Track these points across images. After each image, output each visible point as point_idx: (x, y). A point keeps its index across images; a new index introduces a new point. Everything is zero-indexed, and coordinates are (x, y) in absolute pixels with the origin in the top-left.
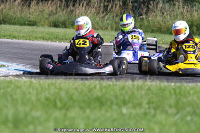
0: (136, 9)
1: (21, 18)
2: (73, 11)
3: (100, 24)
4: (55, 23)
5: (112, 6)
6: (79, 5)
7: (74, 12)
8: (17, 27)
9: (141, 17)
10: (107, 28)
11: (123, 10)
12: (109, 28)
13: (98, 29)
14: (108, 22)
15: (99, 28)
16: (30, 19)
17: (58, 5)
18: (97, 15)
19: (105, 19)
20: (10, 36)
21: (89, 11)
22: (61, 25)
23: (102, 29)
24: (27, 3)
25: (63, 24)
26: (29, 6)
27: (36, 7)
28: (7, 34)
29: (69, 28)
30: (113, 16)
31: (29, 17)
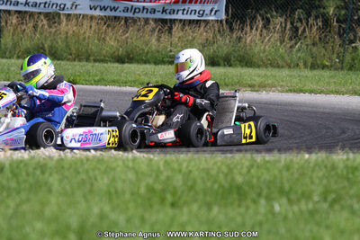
0: (344, 32)
1: (158, 52)
2: (240, 38)
3: (287, 58)
4: (213, 58)
5: (304, 29)
6: (252, 29)
7: (244, 40)
8: (149, 68)
9: (353, 45)
10: (298, 65)
11: (323, 35)
12: (301, 64)
13: (282, 67)
14: (299, 55)
15: (285, 65)
16: (172, 53)
17: (217, 29)
18: (281, 43)
19: (295, 50)
20: (134, 82)
21: (267, 38)
22: (221, 62)
23: (290, 67)
24: (166, 28)
25: (224, 60)
26: (170, 32)
27: (181, 34)
28: (130, 79)
29: (236, 66)
30: (307, 45)
31: (171, 51)
